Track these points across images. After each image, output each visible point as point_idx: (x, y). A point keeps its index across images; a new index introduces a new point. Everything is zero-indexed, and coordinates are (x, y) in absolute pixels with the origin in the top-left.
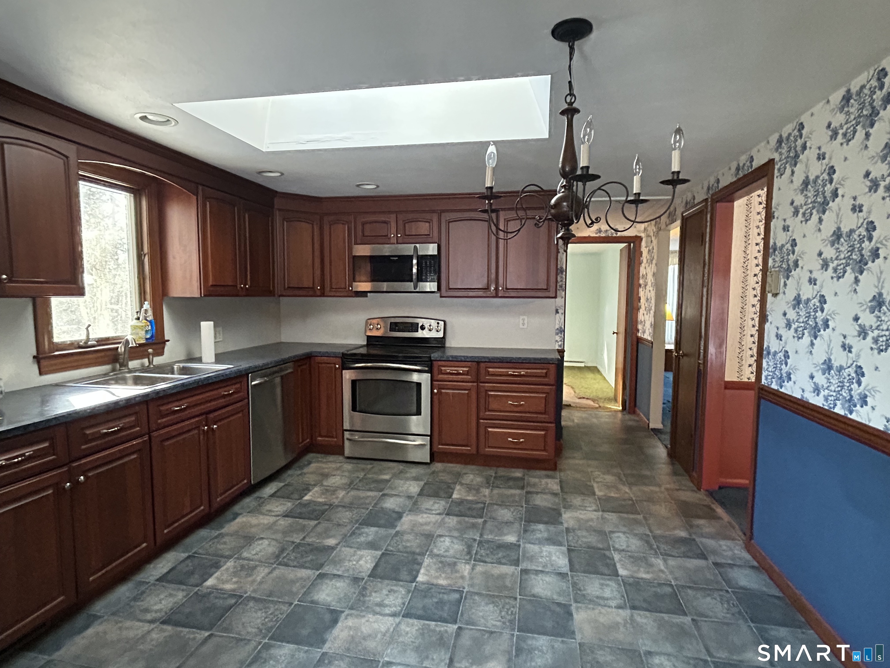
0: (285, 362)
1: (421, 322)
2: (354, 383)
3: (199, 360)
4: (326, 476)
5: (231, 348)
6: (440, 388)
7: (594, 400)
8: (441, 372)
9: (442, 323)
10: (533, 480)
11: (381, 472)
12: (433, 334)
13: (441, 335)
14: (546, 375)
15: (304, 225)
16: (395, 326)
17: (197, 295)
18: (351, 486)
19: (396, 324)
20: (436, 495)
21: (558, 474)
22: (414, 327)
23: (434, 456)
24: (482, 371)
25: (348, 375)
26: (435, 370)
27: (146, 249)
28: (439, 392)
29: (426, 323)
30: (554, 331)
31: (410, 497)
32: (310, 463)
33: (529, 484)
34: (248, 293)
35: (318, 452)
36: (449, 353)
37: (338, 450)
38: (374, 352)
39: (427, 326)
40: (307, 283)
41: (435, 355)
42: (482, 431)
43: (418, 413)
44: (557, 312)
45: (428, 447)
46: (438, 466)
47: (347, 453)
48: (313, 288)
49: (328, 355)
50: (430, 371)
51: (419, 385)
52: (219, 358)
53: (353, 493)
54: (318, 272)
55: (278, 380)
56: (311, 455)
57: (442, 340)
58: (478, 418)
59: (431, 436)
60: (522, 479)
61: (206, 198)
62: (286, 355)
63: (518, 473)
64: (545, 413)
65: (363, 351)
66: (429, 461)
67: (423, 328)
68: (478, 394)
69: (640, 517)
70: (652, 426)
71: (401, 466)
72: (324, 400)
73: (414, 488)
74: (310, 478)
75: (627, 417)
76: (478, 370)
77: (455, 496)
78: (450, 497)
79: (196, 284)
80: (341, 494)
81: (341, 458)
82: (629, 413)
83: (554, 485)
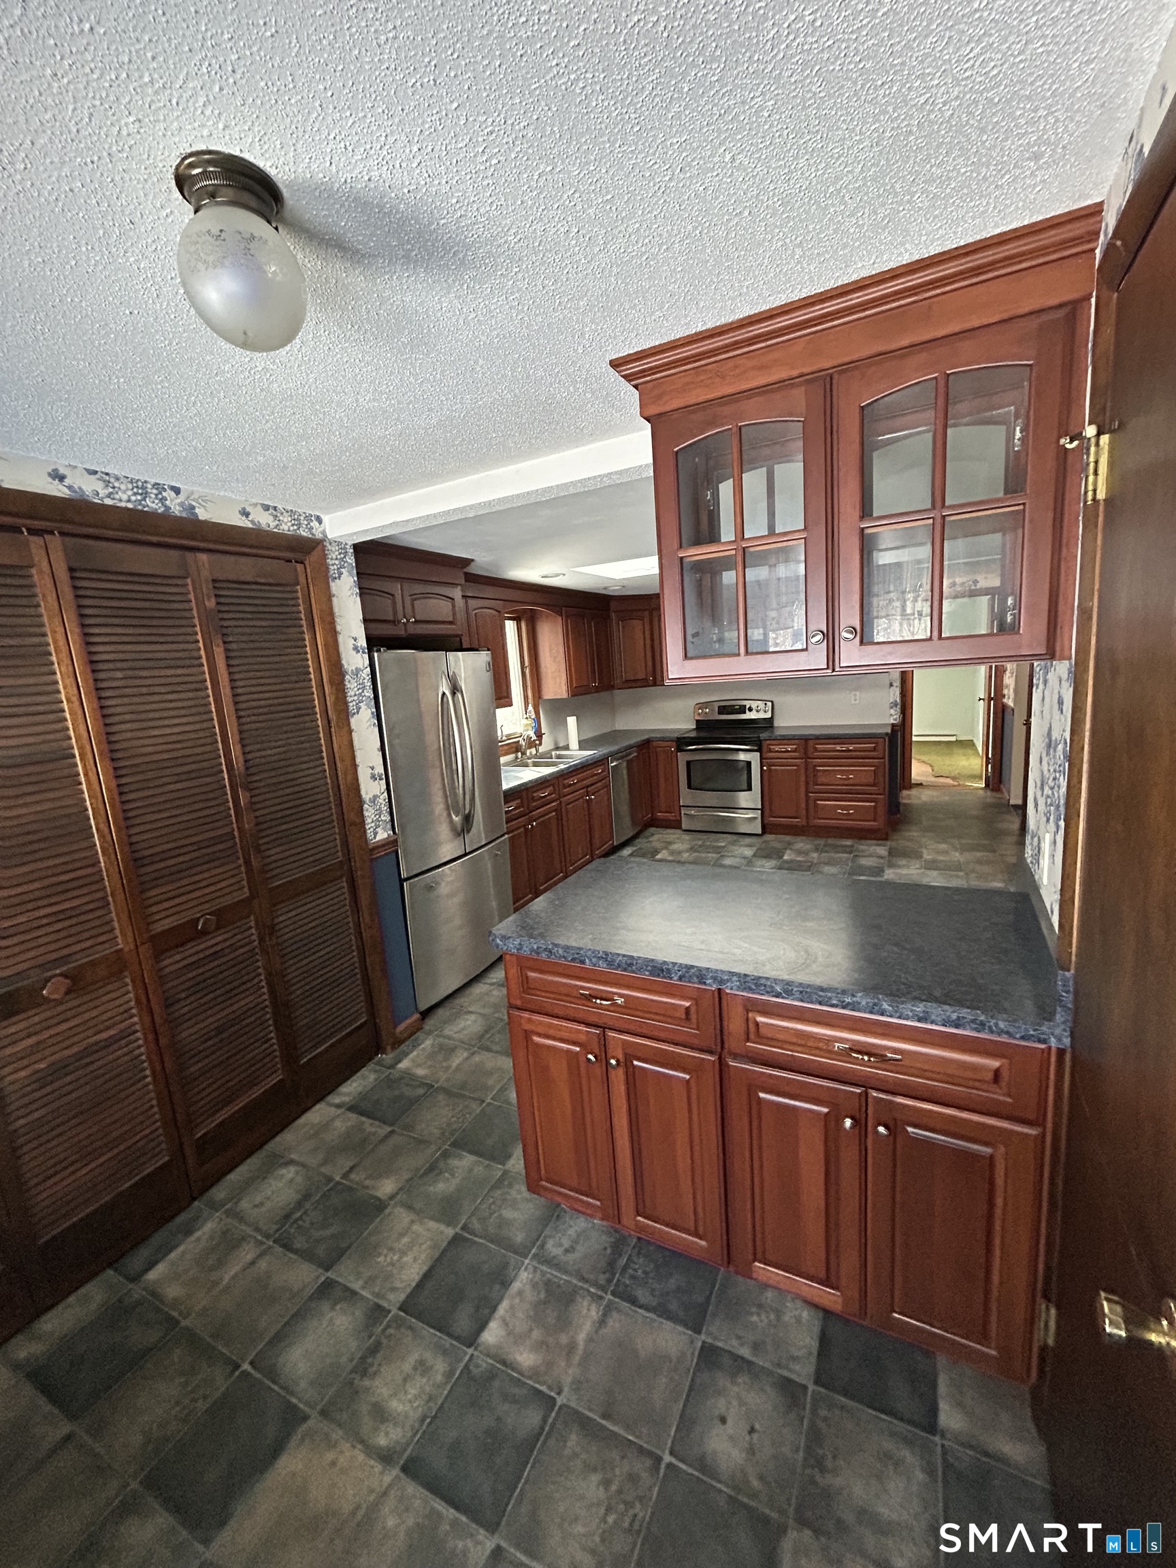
0: (631, 747)
1: (748, 704)
2: (688, 763)
3: (567, 748)
4: (670, 843)
5: (590, 735)
6: (769, 765)
7: (954, 778)
8: (770, 751)
9: (769, 704)
10: (861, 847)
11: (717, 841)
12: (762, 715)
13: (768, 715)
14: (875, 749)
15: (635, 622)
16: (723, 710)
17: (564, 695)
18: (692, 849)
19: (724, 707)
20: (767, 856)
21: (888, 843)
22: (742, 710)
23: (765, 829)
24: (811, 749)
25: (682, 758)
26: (765, 749)
27: (527, 664)
28: (769, 770)
29: (754, 705)
30: (888, 706)
31: (745, 858)
32: (653, 835)
33: (857, 850)
34: (597, 690)
35: (657, 827)
36: (778, 733)
37: (676, 825)
38: (703, 734)
39: (754, 707)
40: (641, 676)
41: (763, 736)
42: (811, 802)
43: (750, 789)
44: (891, 685)
45: (759, 820)
46: (768, 837)
47: (684, 826)
48: (646, 680)
49: (663, 739)
50: (759, 750)
51: (749, 764)
52: (583, 745)
53: (695, 854)
54: (650, 664)
55: (625, 764)
56: (652, 830)
57: (770, 721)
58: (807, 792)
59: (762, 810)
60: (852, 846)
61: (567, 617)
62: (633, 741)
63: (848, 842)
64: (874, 785)
65: (693, 734)
66: (760, 832)
67: (750, 709)
68: (806, 769)
69: (961, 874)
70: (1012, 802)
71: (735, 837)
72: (662, 780)
73: (748, 852)
74: (658, 845)
75: (989, 793)
76: (806, 749)
77: (786, 857)
78: (781, 857)
79: (564, 688)
80: (686, 855)
81: (679, 831)
82: (993, 790)
83: (882, 851)
